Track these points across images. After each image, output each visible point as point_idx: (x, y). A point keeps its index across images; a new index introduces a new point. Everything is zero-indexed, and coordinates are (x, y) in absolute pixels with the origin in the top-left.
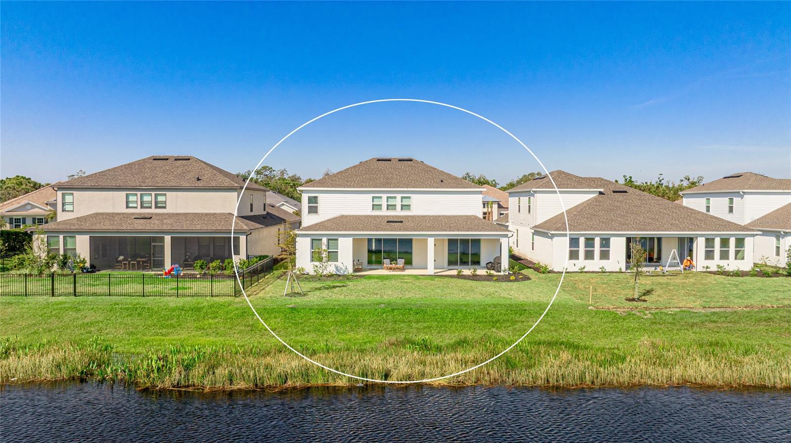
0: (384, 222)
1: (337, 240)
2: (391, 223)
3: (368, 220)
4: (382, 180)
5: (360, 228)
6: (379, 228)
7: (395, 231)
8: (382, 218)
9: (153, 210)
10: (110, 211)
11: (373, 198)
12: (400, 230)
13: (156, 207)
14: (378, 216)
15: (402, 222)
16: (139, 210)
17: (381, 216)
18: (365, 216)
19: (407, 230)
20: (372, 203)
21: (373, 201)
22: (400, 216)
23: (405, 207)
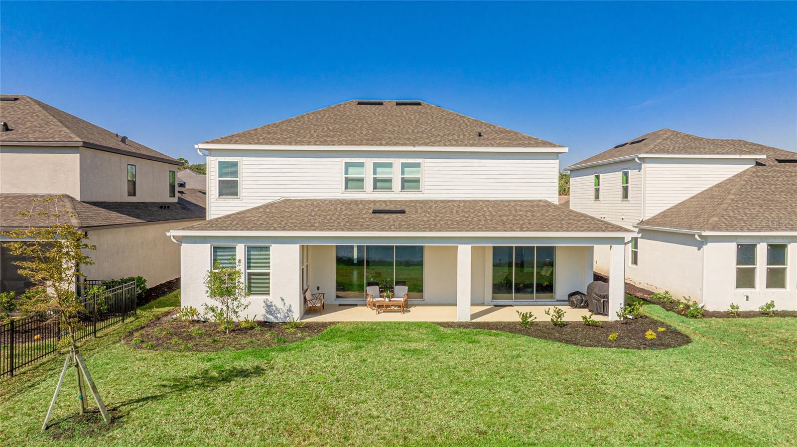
0: (367, 212)
1: (267, 248)
2: (382, 215)
3: (336, 209)
4: (364, 133)
5: (317, 225)
6: (357, 223)
7: (390, 230)
8: (364, 205)
11: (348, 165)
12: (399, 229)
14: (356, 202)
15: (403, 212)
17: (361, 201)
18: (330, 201)
19: (414, 229)
20: (344, 176)
21: (346, 172)
22: (400, 201)
23: (409, 183)
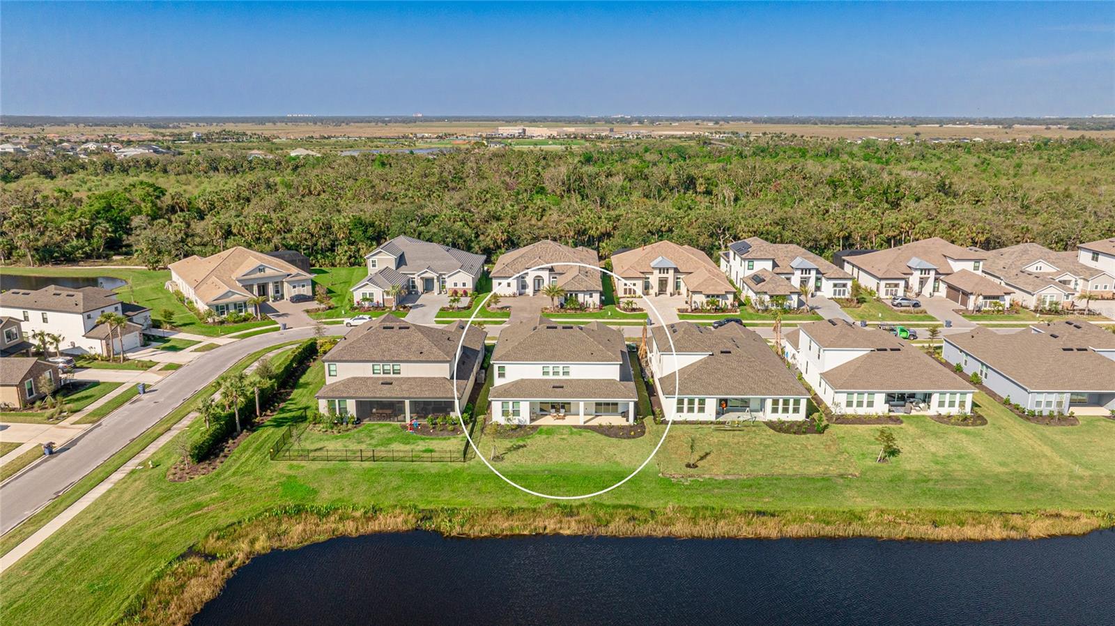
0: (550, 387)
1: (519, 403)
2: (555, 389)
3: (540, 383)
4: (549, 357)
5: (535, 395)
6: (547, 394)
7: (558, 397)
8: (549, 383)
9: (392, 375)
10: (362, 376)
11: (543, 367)
12: (561, 397)
13: (394, 373)
14: (546, 381)
15: (562, 387)
16: (382, 375)
18: (538, 380)
19: (566, 397)
21: (543, 370)
22: (561, 381)
23: (565, 373)
